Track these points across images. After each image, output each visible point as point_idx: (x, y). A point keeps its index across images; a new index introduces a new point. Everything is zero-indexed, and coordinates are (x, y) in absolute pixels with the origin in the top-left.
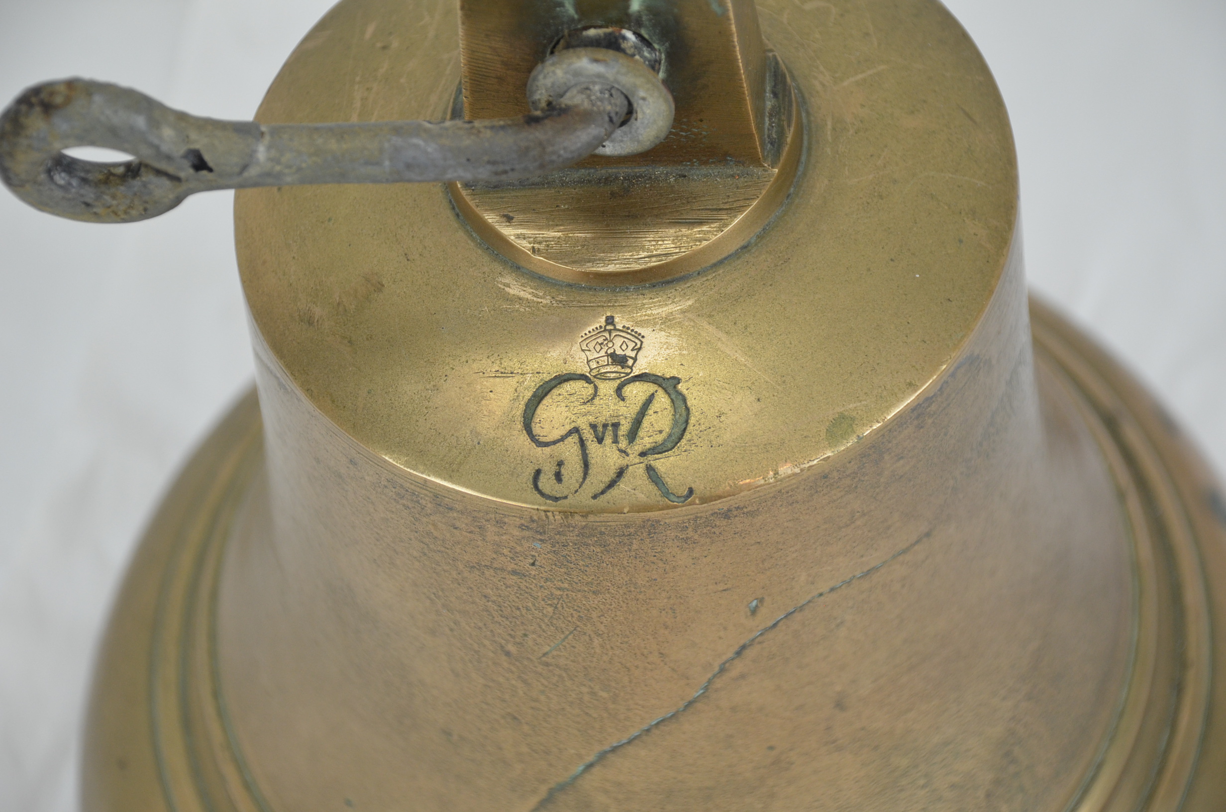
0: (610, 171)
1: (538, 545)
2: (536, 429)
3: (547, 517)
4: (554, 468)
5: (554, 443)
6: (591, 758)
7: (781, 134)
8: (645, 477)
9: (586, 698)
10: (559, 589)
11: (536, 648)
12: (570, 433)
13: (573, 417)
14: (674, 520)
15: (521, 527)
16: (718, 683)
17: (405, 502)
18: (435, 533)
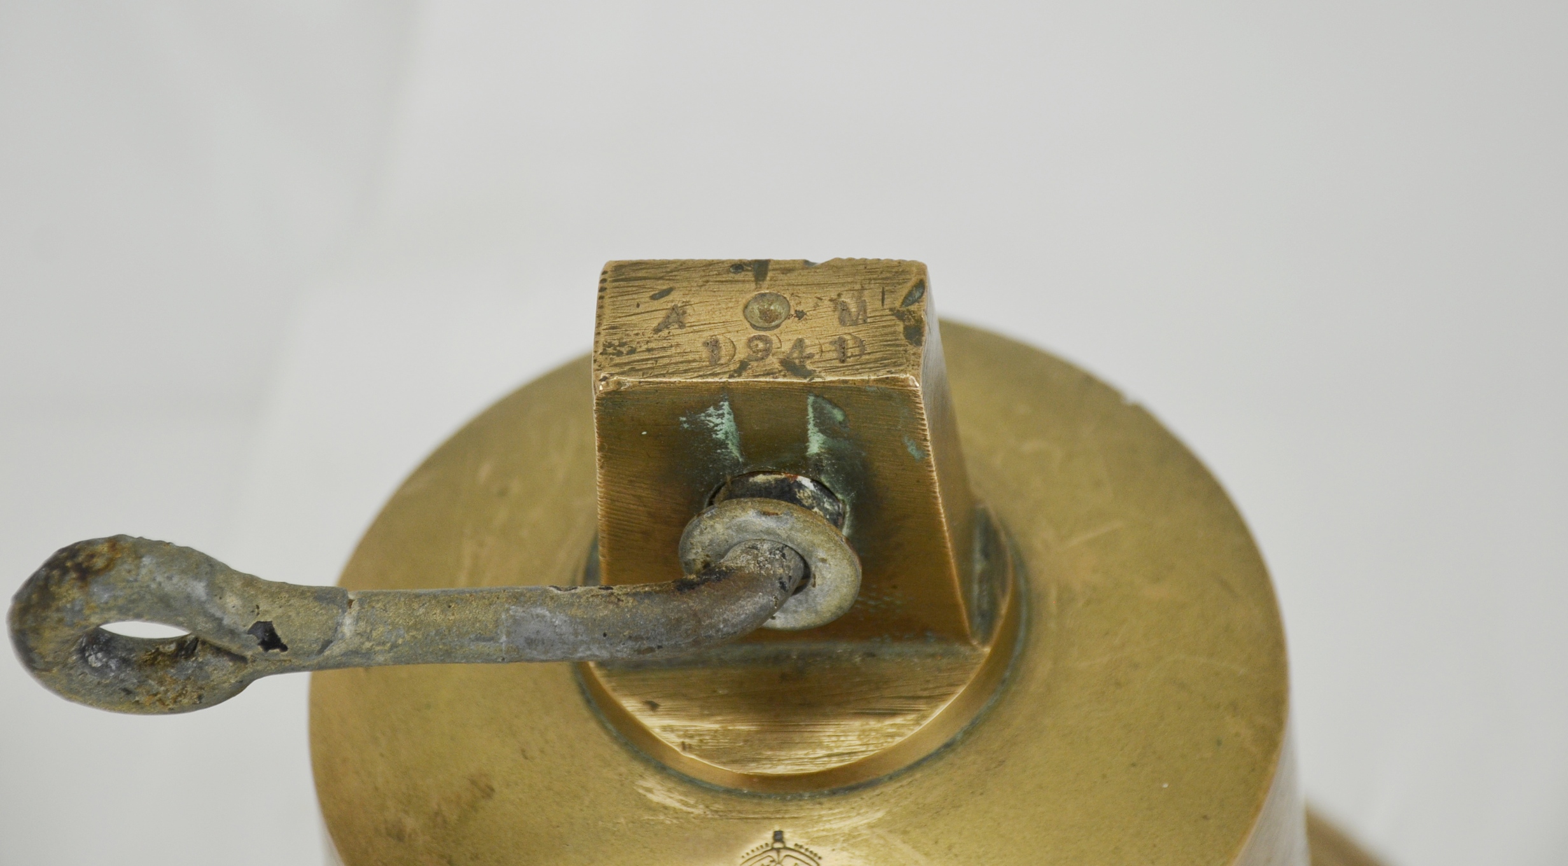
0: (779, 648)
7: (994, 604)
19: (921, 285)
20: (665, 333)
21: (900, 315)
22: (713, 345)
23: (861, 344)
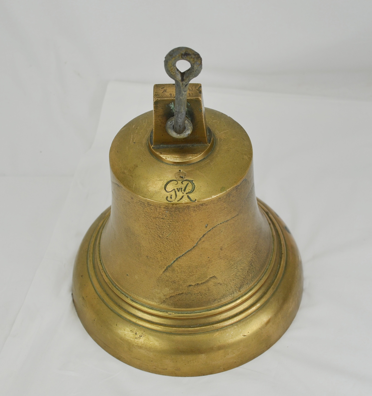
0: (179, 145)
1: (167, 212)
2: (167, 190)
3: (169, 205)
4: (170, 196)
5: (170, 192)
6: (175, 260)
7: (210, 139)
8: (187, 197)
9: (174, 246)
10: (170, 221)
11: (165, 235)
12: (173, 190)
13: (174, 187)
14: (193, 206)
15: (164, 208)
16: (199, 243)
17: (142, 205)
18: (147, 211)
19: (201, 86)
20: (164, 93)
21: (198, 90)
22: (171, 94)
23: (192, 94)
